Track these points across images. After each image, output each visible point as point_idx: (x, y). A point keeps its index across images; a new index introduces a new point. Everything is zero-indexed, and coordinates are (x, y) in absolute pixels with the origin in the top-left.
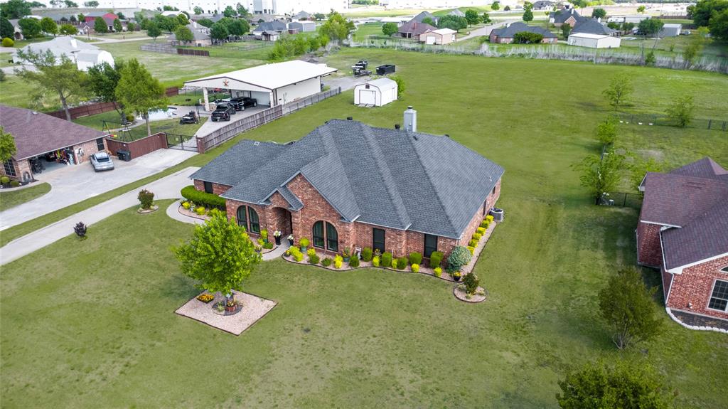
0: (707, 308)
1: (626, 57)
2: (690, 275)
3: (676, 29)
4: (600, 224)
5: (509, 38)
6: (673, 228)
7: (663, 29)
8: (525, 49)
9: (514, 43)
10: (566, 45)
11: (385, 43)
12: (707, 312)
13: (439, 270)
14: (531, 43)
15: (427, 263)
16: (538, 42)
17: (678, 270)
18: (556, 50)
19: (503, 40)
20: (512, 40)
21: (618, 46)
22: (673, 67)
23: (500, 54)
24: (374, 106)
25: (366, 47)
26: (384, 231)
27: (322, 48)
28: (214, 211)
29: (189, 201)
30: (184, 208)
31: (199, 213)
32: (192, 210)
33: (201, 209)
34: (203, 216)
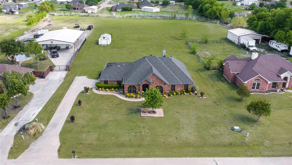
0: (251, 89)
1: (166, 16)
2: (248, 83)
3: (174, 3)
4: (213, 75)
5: (120, 9)
6: (238, 73)
7: (170, 3)
8: (131, 14)
9: (122, 11)
10: (141, 11)
11: (71, 13)
12: (251, 90)
13: (191, 93)
14: (128, 11)
15: (187, 91)
16: (131, 10)
17: (246, 82)
18: (142, 14)
19: (118, 10)
20: (121, 10)
21: (159, 11)
22: (183, 19)
23: (122, 16)
24: (107, 45)
25: (62, 15)
26: (175, 85)
27: (45, 17)
28: (113, 89)
29: (102, 88)
30: (100, 90)
31: (107, 91)
32: (103, 90)
33: (108, 89)
34: (109, 92)
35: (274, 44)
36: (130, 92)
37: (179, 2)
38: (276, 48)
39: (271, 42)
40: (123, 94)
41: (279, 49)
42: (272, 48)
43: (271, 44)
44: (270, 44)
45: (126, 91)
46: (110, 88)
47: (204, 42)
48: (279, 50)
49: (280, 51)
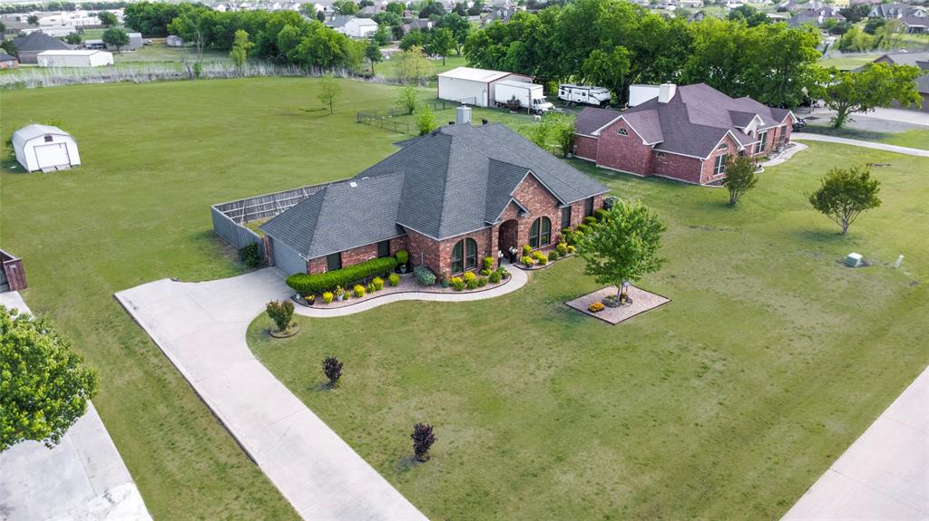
6: (657, 144)
7: (129, 39)
12: (713, 179)
17: (709, 157)
21: (113, 63)
24: (72, 166)
26: (571, 208)
28: (378, 281)
29: (332, 289)
30: (326, 302)
31: (356, 295)
32: (341, 298)
33: (360, 288)
34: (365, 296)
35: (573, 90)
36: (458, 267)
37: (157, 37)
38: (583, 99)
39: (563, 88)
40: (440, 282)
41: (592, 101)
42: (572, 102)
43: (566, 93)
44: (563, 93)
45: (445, 269)
46: (366, 279)
47: (405, 112)
48: (594, 103)
49: (598, 103)
